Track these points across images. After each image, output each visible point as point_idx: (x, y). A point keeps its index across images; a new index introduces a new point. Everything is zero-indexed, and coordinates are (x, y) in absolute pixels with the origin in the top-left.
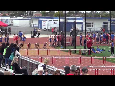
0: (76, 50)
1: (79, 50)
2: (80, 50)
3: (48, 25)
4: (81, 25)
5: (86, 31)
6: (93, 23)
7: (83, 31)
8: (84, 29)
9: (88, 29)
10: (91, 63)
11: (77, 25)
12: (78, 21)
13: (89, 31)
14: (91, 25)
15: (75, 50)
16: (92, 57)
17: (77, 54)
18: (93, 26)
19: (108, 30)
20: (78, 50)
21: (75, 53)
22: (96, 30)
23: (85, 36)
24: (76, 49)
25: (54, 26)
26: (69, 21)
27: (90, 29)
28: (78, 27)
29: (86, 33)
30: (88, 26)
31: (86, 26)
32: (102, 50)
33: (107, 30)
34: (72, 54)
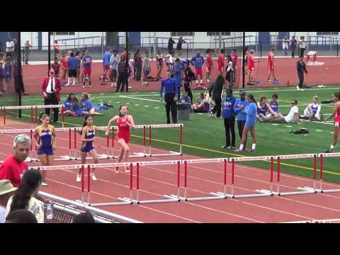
0: (22, 107)
1: (30, 107)
2: (34, 107)
5: (52, 48)
7: (43, 49)
10: (70, 148)
13: (61, 48)
15: (18, 107)
16: (73, 129)
17: (25, 120)
19: (120, 43)
20: (27, 107)
21: (20, 116)
22: (82, 43)
23: (49, 62)
24: (20, 105)
27: (64, 42)
29: (52, 56)
32: (102, 105)
33: (118, 45)
34: (9, 122)
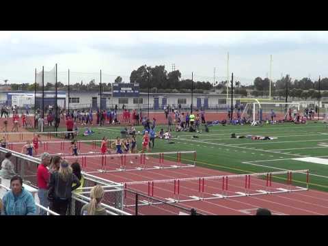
3: (21, 101)
4: (63, 101)
5: (70, 108)
6: (78, 98)
8: (67, 106)
9: (73, 106)
11: (58, 101)
12: (59, 96)
14: (76, 100)
18: (78, 102)
19: (98, 106)
22: (82, 107)
25: (28, 102)
26: (48, 96)
27: (75, 106)
28: (60, 104)
30: (73, 102)
31: (69, 102)
